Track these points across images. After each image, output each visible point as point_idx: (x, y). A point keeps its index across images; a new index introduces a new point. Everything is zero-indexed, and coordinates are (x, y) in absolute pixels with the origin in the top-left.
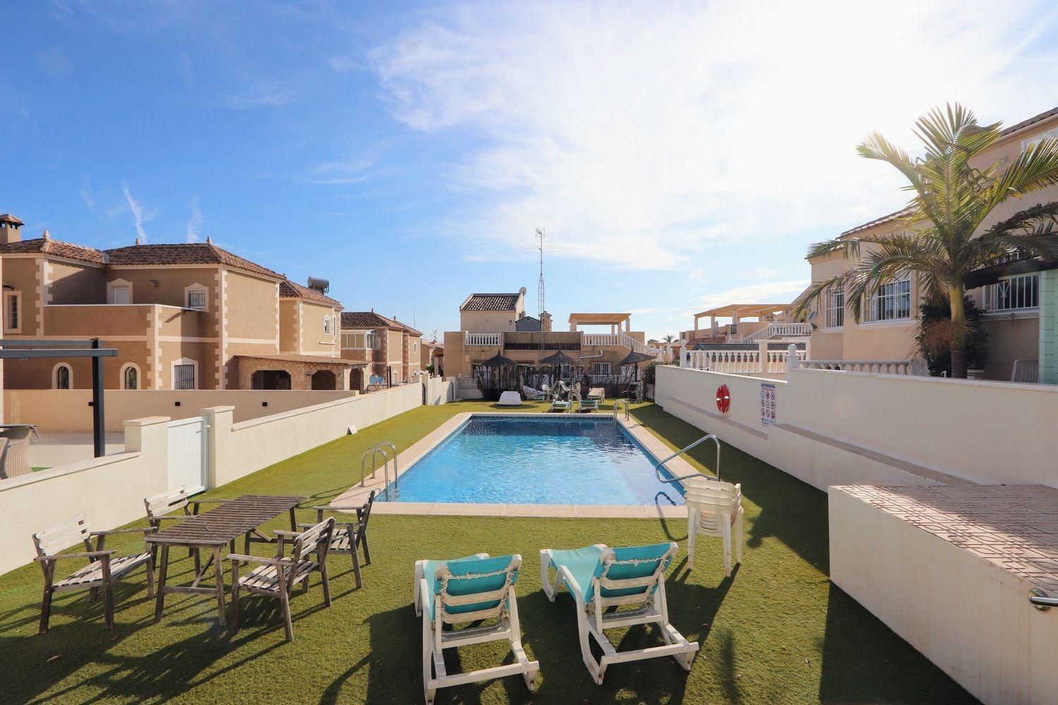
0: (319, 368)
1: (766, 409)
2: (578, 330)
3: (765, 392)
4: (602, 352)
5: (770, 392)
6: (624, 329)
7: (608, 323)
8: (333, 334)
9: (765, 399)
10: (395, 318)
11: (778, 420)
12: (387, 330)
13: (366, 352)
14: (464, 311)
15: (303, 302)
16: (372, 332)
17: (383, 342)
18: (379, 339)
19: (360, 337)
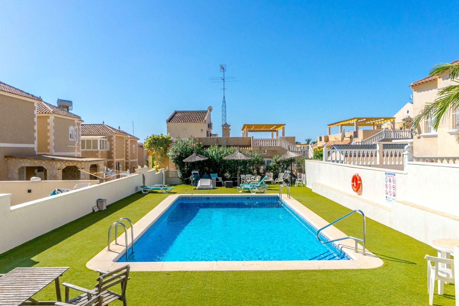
0: (67, 164)
1: (388, 190)
2: (249, 136)
3: (388, 178)
4: (266, 151)
5: (392, 179)
6: (280, 134)
7: (269, 131)
8: (76, 140)
9: (388, 183)
10: (119, 128)
11: (398, 198)
12: (115, 137)
13: (100, 152)
14: (169, 123)
15: (55, 117)
16: (103, 138)
17: (111, 145)
18: (108, 143)
19: (95, 141)
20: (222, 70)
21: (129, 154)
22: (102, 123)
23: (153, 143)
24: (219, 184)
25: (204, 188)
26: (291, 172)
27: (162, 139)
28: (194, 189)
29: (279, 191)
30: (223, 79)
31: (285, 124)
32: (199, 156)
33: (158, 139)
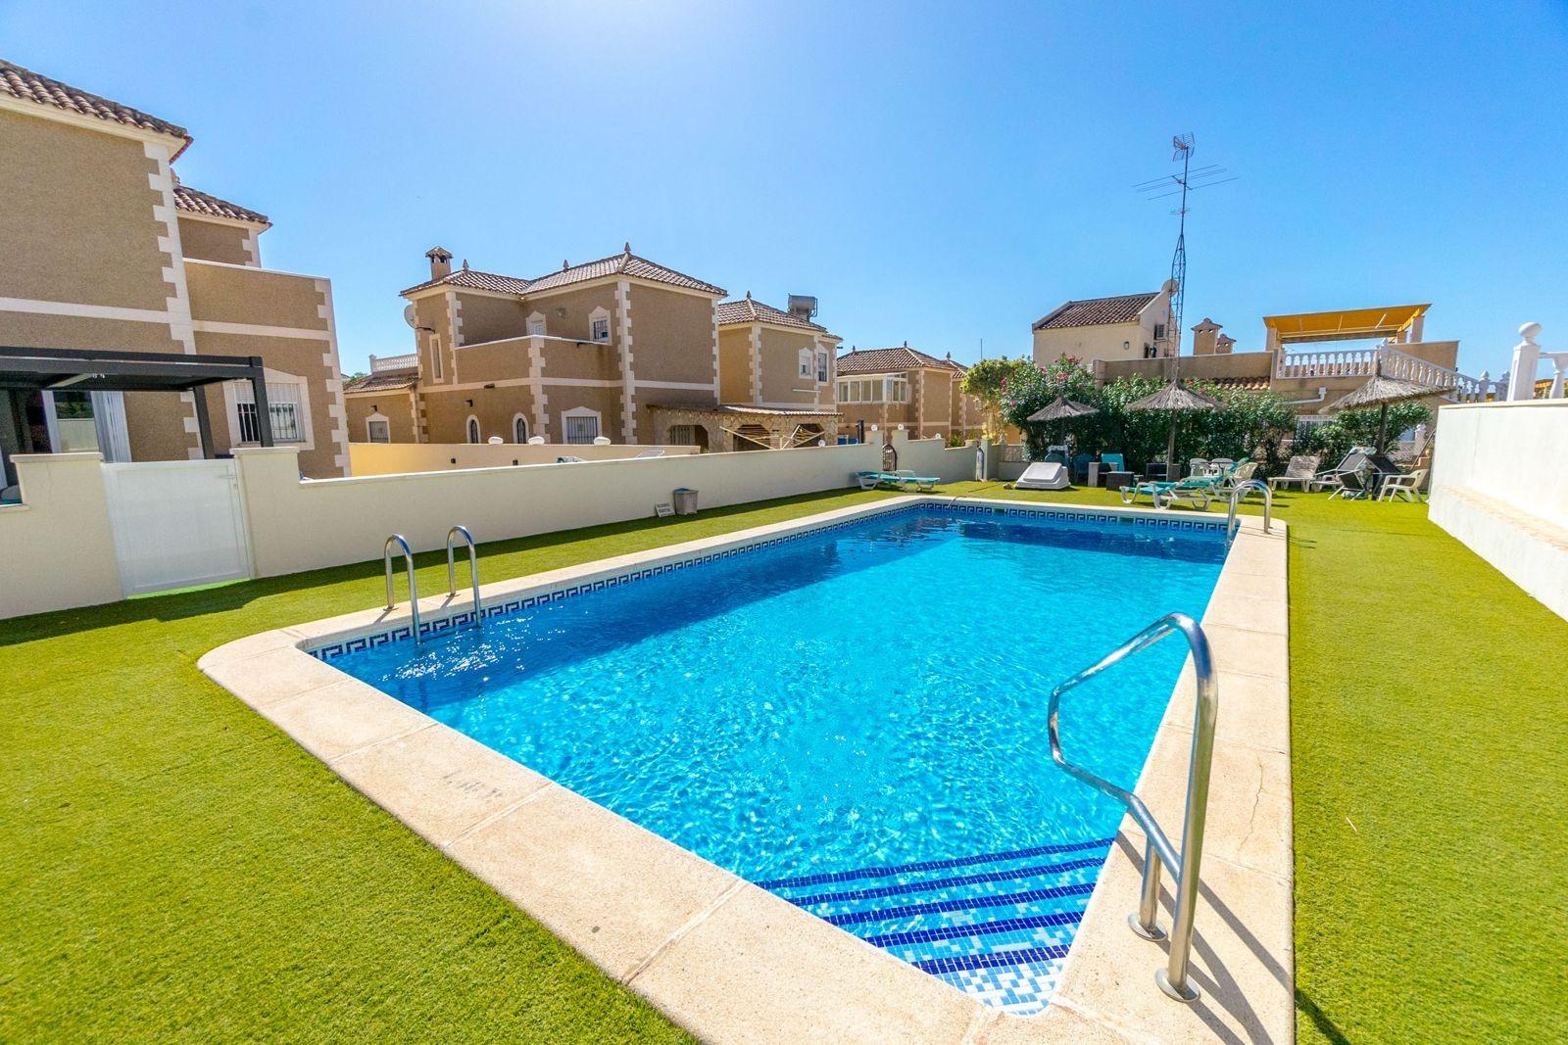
4: (1322, 391)
8: (817, 377)
12: (923, 373)
13: (886, 407)
14: (1039, 331)
15: (763, 329)
16: (898, 376)
17: (915, 391)
18: (908, 387)
19: (878, 384)
20: (1182, 152)
21: (963, 413)
22: (903, 346)
23: (981, 379)
24: (1078, 478)
25: (1033, 486)
26: (1374, 452)
27: (1001, 368)
28: (1005, 488)
29: (1263, 507)
30: (1180, 182)
31: (1429, 305)
32: (1070, 405)
33: (992, 368)
